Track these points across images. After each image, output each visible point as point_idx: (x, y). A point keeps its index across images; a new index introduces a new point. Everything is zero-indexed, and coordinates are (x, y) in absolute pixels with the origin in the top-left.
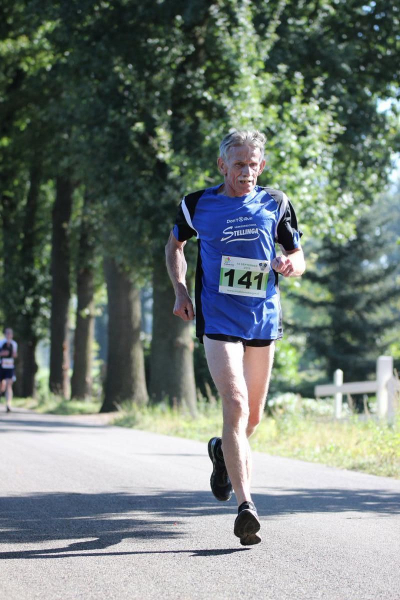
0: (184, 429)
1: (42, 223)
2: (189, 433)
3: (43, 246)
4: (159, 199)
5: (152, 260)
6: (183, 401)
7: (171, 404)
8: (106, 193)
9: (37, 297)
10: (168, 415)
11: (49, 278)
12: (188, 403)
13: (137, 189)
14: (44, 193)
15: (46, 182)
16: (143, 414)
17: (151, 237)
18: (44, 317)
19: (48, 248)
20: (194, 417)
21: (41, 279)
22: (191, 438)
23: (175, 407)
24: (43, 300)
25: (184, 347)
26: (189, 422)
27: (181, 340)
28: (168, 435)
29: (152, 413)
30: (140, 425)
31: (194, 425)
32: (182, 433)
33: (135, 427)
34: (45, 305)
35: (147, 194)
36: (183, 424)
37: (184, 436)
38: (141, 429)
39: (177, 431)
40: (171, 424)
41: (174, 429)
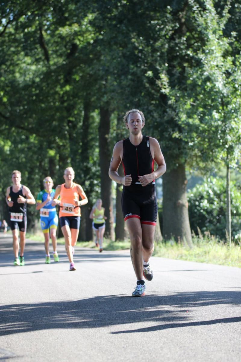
0: (186, 255)
1: (93, 136)
2: (189, 257)
3: (94, 149)
4: (164, 117)
6: (184, 238)
7: (176, 241)
9: (92, 180)
10: (175, 247)
11: (99, 168)
12: (187, 239)
14: (93, 117)
15: (93, 111)
16: (160, 247)
18: (97, 192)
19: (97, 150)
20: (191, 248)
21: (94, 169)
22: (190, 260)
23: (179, 242)
24: (95, 182)
25: (183, 206)
26: (187, 251)
27: (180, 202)
28: (176, 259)
29: (165, 246)
30: (159, 254)
31: (191, 252)
32: (184, 258)
33: (156, 255)
34: (97, 185)
35: (155, 115)
36: (184, 252)
37: (186, 259)
38: (160, 256)
39: (181, 257)
40: (177, 252)
41: (180, 256)
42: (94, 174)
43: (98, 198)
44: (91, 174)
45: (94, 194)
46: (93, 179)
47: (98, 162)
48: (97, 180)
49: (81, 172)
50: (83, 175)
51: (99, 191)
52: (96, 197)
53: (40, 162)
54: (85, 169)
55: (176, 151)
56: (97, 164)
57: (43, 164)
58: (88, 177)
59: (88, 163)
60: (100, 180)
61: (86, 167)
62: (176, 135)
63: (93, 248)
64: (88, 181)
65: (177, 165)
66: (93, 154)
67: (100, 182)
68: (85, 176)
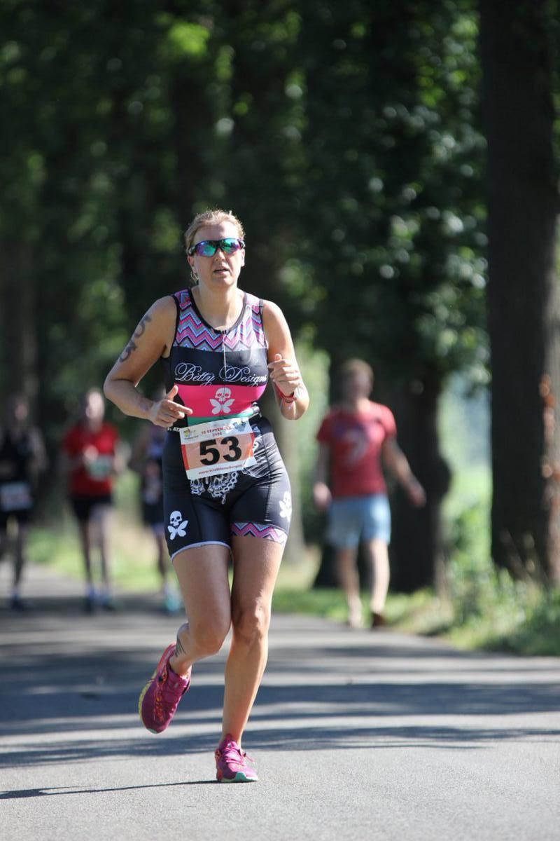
42: (448, 173)
43: (471, 320)
44: (426, 175)
45: (443, 300)
46: (442, 207)
47: (469, 97)
48: (463, 214)
49: (368, 162)
50: (376, 184)
51: (480, 281)
52: (458, 318)
53: (120, 96)
54: (390, 142)
56: (467, 114)
57: (134, 105)
58: (411, 192)
59: (411, 105)
60: (480, 213)
61: (399, 128)
63: (435, 633)
64: (405, 219)
66: (441, 52)
67: (481, 226)
68: (392, 189)
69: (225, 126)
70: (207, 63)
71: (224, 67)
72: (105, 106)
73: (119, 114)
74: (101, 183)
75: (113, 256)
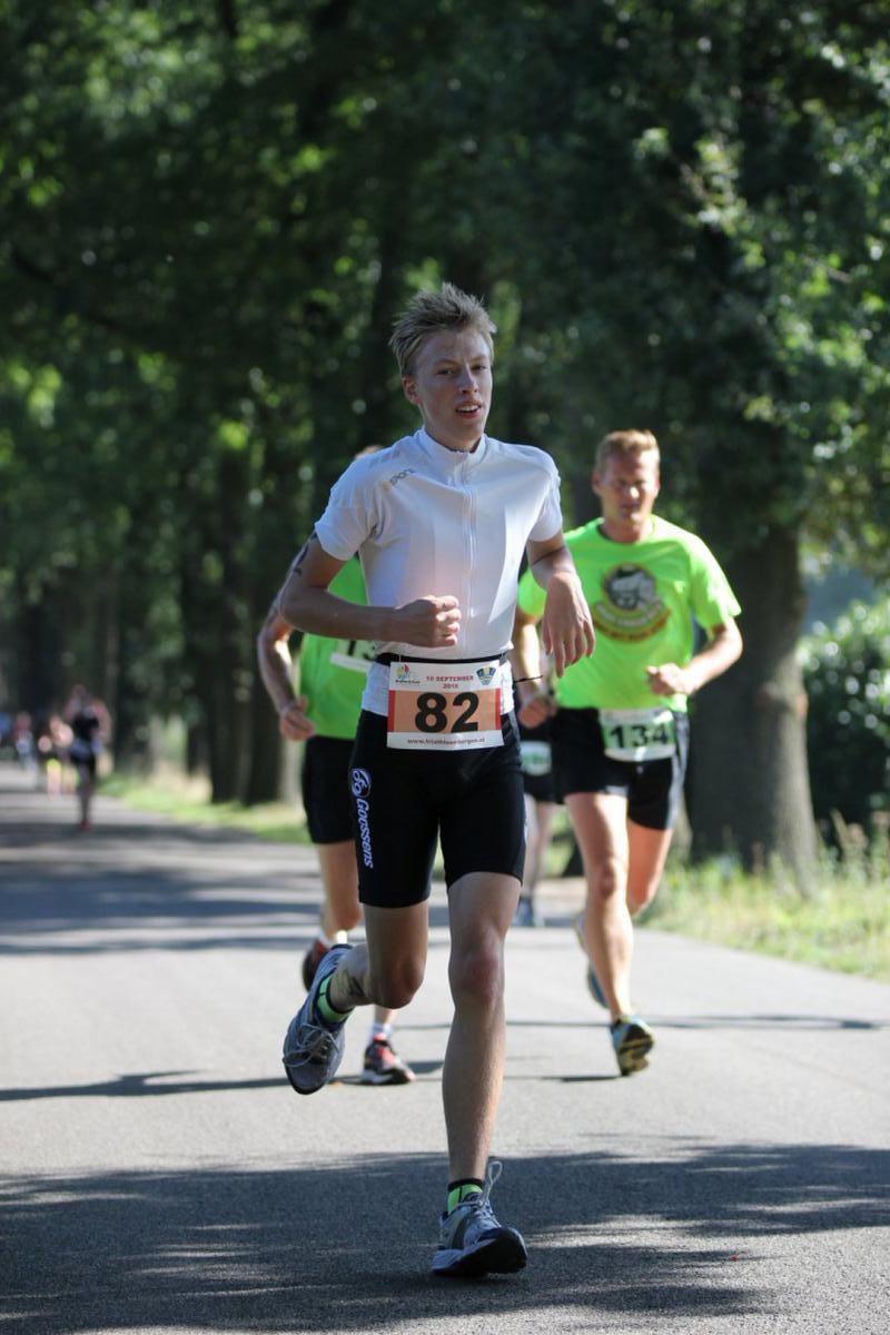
0: (782, 932)
2: (794, 943)
5: (696, 482)
6: (776, 860)
7: (748, 864)
8: (571, 307)
10: (740, 889)
12: (790, 861)
13: (653, 300)
15: (419, 265)
16: (675, 888)
17: (692, 421)
20: (805, 897)
22: (798, 957)
23: (758, 867)
25: (781, 708)
26: (790, 912)
27: (773, 690)
28: (739, 948)
29: (698, 887)
30: (668, 918)
31: (807, 917)
32: (773, 942)
33: (655, 923)
35: (678, 308)
36: (778, 917)
37: (781, 953)
38: (670, 929)
39: (762, 938)
40: (746, 916)
41: (755, 932)
53: (184, 472)
55: (762, 472)
62: (761, 407)
65: (764, 531)
69: (256, 497)
70: (245, 455)
71: (257, 459)
72: (173, 478)
73: (183, 485)
74: (168, 531)
75: (175, 585)
